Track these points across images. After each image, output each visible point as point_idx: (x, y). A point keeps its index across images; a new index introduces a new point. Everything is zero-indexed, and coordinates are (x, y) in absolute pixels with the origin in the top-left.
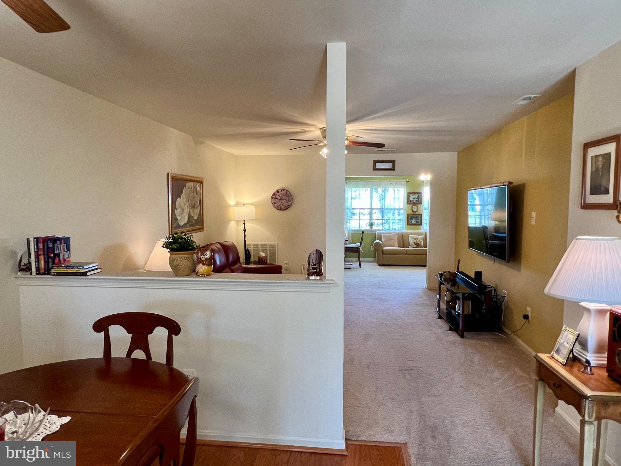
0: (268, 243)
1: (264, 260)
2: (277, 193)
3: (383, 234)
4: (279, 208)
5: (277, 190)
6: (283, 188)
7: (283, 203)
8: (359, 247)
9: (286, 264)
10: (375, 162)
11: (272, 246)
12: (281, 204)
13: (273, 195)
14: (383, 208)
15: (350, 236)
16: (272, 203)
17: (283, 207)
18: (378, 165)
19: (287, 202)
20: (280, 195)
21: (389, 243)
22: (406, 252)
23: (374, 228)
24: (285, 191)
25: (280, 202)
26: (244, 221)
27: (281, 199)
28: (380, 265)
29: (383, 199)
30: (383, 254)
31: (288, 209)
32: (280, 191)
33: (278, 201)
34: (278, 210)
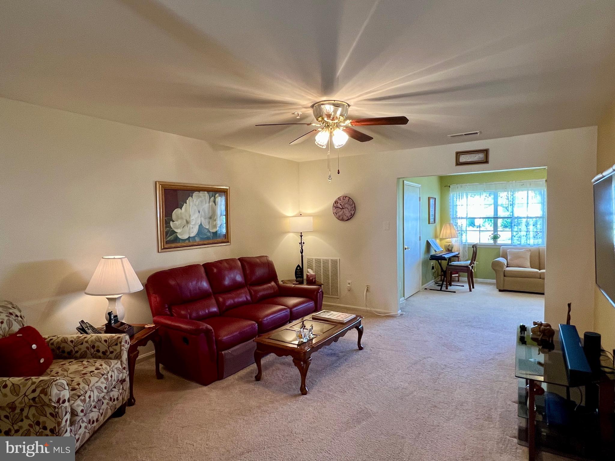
0: (330, 258)
1: (311, 278)
2: (338, 202)
3: (509, 250)
4: (342, 219)
5: (339, 198)
6: (344, 195)
7: (345, 213)
8: (469, 265)
9: (349, 284)
10: (458, 154)
11: (334, 262)
12: (343, 214)
13: (335, 204)
14: (512, 217)
15: (466, 251)
16: (334, 213)
17: (345, 218)
18: (463, 159)
19: (349, 211)
20: (342, 203)
21: (516, 262)
22: (540, 276)
23: (499, 241)
24: (347, 199)
25: (342, 211)
26: (301, 233)
27: (343, 208)
28: (500, 291)
29: (510, 205)
30: (504, 276)
31: (350, 220)
32: (342, 198)
33: (340, 210)
34: (340, 220)
